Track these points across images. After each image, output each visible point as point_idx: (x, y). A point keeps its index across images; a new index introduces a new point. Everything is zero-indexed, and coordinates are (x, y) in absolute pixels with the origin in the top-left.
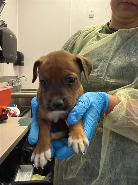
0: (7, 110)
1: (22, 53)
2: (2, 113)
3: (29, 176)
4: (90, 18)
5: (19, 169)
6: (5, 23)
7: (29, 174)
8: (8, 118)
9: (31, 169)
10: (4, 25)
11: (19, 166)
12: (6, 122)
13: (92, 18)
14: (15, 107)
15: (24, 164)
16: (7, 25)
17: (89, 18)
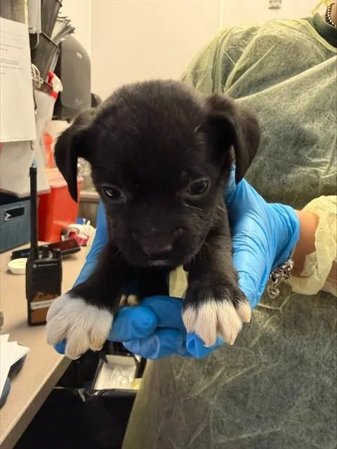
0: (69, 231)
1: (98, 97)
2: (61, 239)
3: (128, 379)
4: (272, 8)
5: (104, 364)
6: (69, 24)
7: (128, 377)
8: (79, 250)
9: (131, 366)
10: (68, 31)
11: (105, 356)
12: (75, 259)
13: (277, 8)
14: (86, 223)
15: (116, 354)
16: (74, 29)
17: (270, 8)
